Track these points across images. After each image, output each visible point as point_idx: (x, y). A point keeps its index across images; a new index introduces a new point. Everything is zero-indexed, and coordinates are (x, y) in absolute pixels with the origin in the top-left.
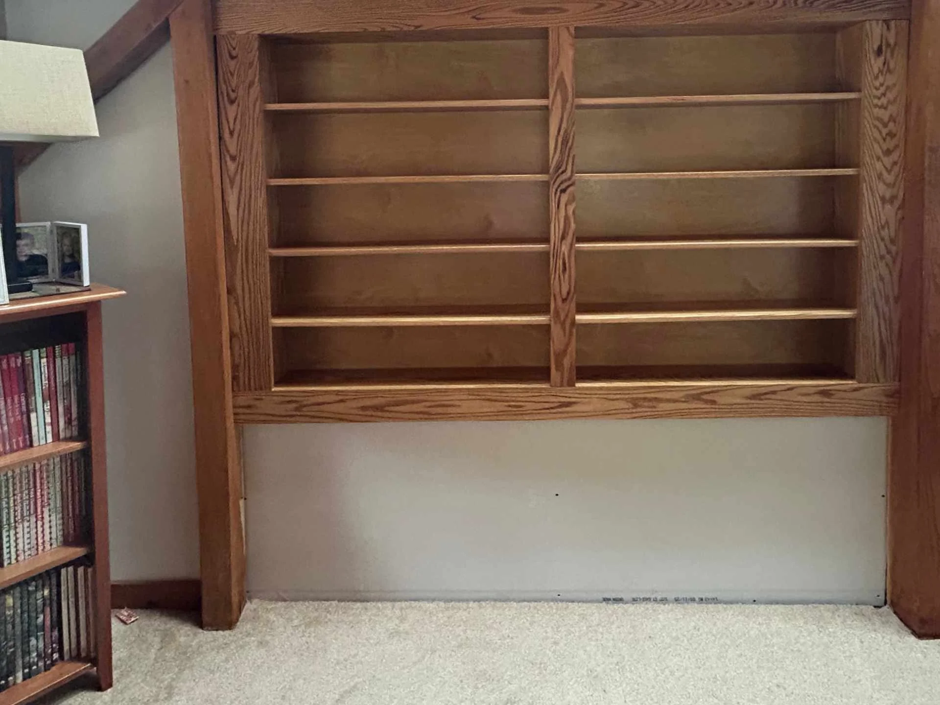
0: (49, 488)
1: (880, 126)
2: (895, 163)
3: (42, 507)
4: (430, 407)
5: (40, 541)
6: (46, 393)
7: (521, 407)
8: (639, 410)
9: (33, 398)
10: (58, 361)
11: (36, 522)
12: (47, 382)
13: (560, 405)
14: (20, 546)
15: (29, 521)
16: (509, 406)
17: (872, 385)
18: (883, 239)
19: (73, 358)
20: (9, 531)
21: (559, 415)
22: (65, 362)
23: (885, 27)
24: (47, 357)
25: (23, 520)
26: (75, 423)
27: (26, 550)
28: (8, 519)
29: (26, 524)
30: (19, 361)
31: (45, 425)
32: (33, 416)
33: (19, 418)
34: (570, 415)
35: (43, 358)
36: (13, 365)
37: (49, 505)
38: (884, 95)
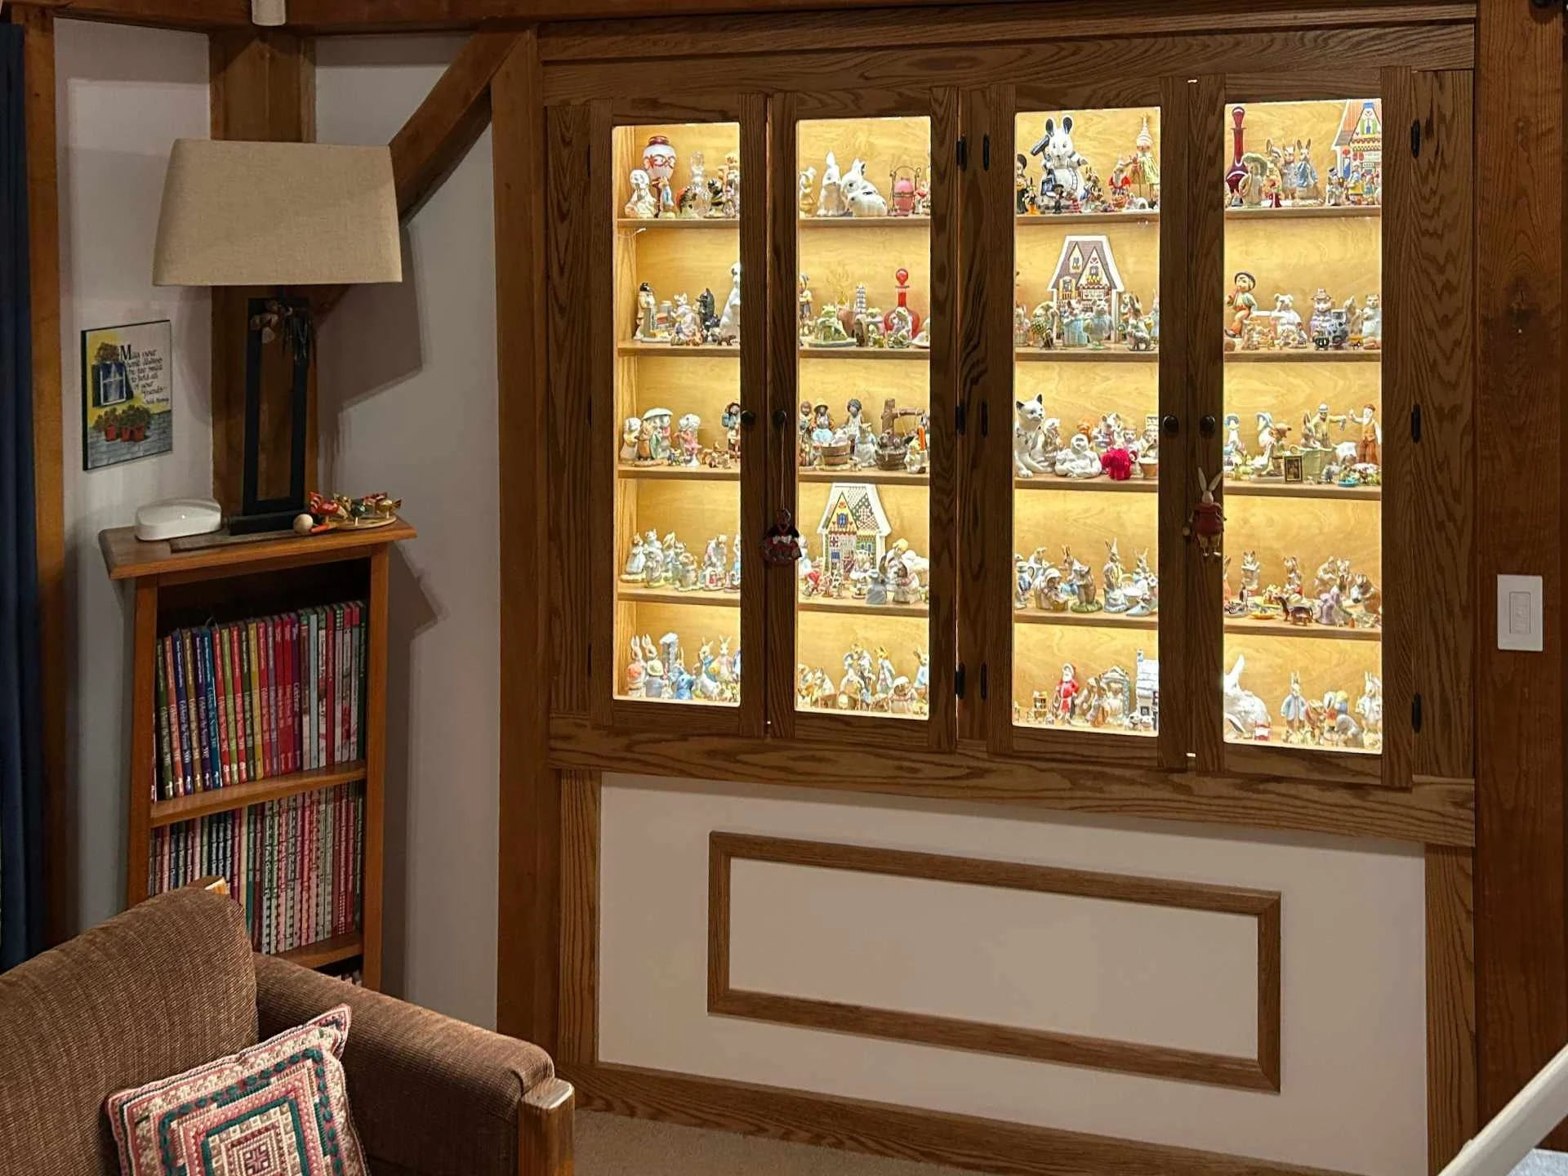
0: (318, 840)
1: (1432, 271)
2: (1457, 343)
3: (310, 869)
4: (794, 759)
5: (305, 925)
6: (322, 687)
7: (916, 771)
8: (1078, 794)
9: (307, 692)
10: (339, 634)
11: (301, 893)
12: (324, 668)
13: (971, 773)
14: (282, 928)
15: (293, 889)
16: (901, 768)
17: (1432, 779)
18: (1440, 490)
19: (356, 631)
20: (270, 899)
21: (969, 793)
22: (347, 637)
23: (1436, 85)
24: (326, 628)
25: (286, 888)
26: (354, 739)
27: (288, 936)
28: (271, 881)
29: (290, 894)
30: (295, 631)
31: (318, 737)
32: (306, 719)
33: (290, 721)
34: (985, 793)
35: (322, 629)
36: (288, 636)
37: (318, 867)
38: (1437, 210)
